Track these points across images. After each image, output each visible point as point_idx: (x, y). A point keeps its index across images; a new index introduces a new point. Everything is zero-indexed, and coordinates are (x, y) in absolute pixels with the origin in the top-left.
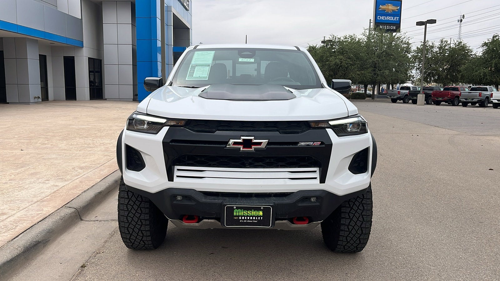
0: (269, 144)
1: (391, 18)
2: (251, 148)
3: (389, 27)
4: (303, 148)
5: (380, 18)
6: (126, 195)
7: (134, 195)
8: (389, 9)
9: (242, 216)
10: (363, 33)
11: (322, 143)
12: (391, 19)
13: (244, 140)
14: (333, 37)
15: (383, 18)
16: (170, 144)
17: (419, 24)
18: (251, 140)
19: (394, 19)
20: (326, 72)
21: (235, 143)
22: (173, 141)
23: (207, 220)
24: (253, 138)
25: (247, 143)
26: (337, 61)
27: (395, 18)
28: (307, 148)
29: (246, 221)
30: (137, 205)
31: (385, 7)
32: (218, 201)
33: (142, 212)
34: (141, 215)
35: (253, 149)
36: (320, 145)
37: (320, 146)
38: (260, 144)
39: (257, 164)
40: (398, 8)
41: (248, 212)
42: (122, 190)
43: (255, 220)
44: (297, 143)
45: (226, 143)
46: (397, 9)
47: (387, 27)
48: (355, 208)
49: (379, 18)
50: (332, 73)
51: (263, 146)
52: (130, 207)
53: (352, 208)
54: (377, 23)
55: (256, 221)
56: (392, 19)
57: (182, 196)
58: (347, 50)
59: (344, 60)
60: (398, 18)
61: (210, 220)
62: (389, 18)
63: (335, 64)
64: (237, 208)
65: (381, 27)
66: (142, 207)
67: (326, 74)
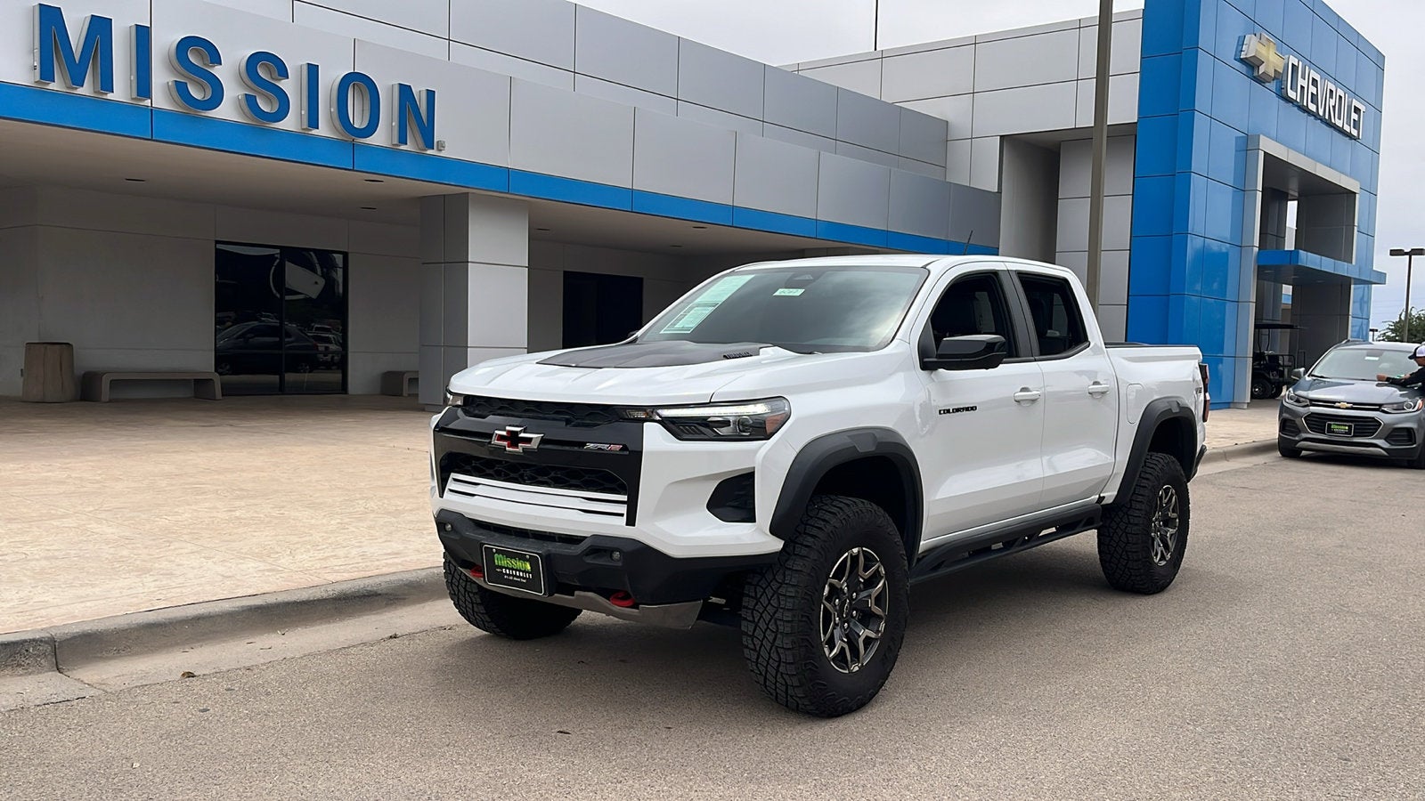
0: (543, 441)
2: (517, 447)
4: (591, 453)
9: (505, 568)
11: (625, 448)
13: (510, 432)
18: (519, 433)
21: (499, 437)
24: (521, 429)
25: (513, 439)
28: (599, 454)
29: (511, 578)
35: (520, 450)
36: (621, 450)
37: (621, 453)
38: (529, 440)
39: (540, 479)
41: (513, 562)
44: (584, 444)
45: (490, 436)
48: (764, 600)
51: (534, 445)
53: (758, 601)
55: (525, 579)
57: (452, 525)
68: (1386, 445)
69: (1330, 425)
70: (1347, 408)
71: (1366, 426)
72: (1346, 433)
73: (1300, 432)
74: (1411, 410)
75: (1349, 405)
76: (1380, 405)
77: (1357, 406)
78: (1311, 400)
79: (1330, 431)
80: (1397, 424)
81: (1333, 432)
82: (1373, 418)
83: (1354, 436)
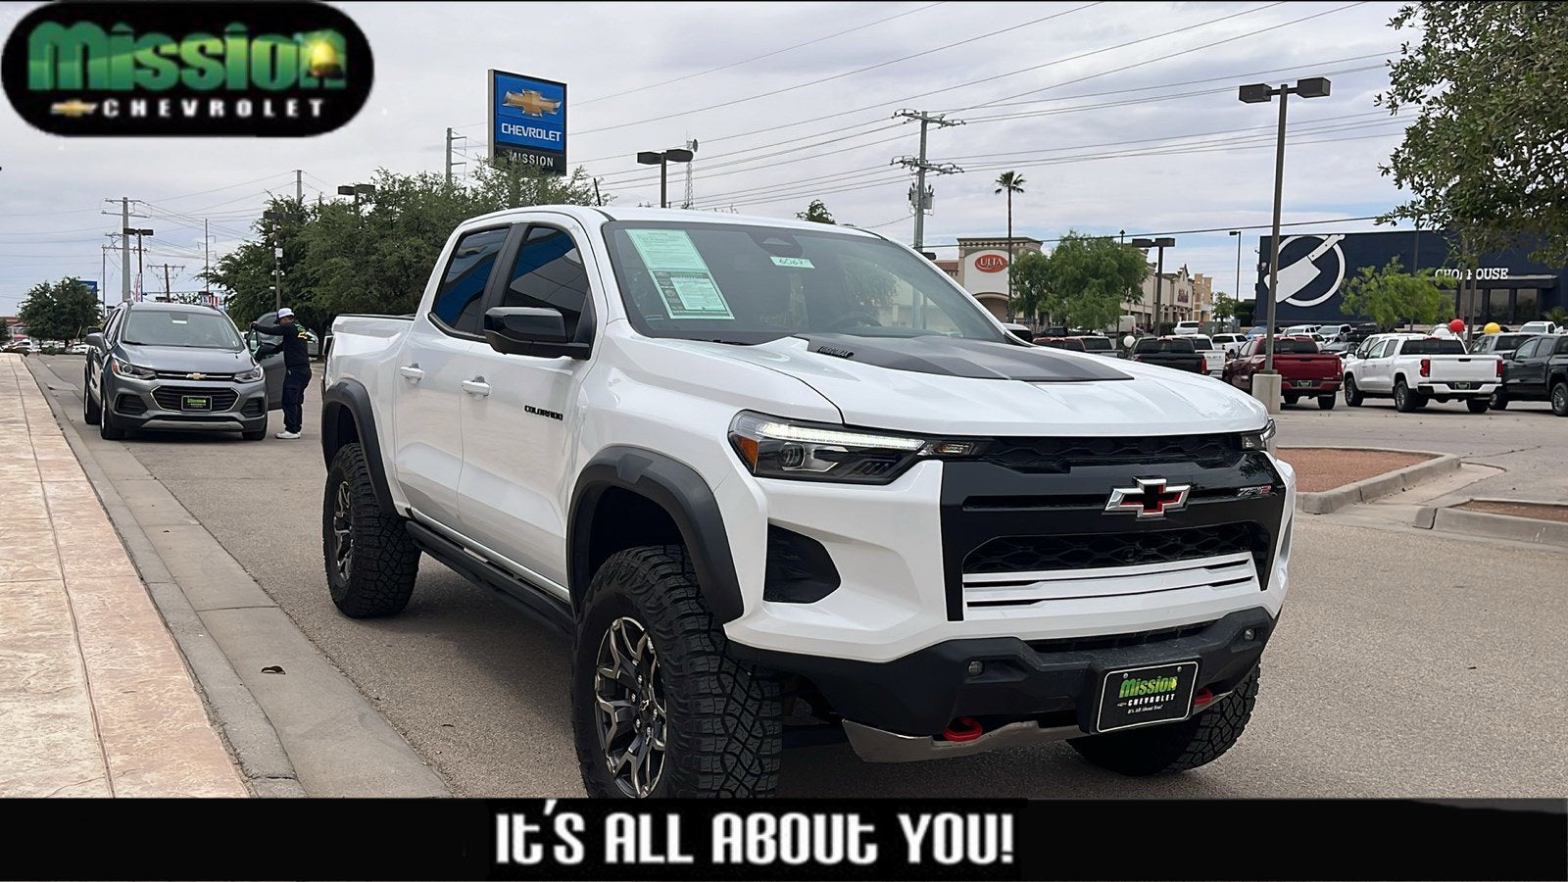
0: (1192, 494)
1: (539, 132)
2: (1159, 508)
3: (535, 159)
5: (510, 129)
6: (715, 684)
7: (739, 684)
8: (531, 105)
9: (1133, 698)
10: (476, 173)
12: (539, 135)
13: (1147, 488)
14: (384, 176)
15: (516, 130)
16: (964, 509)
17: (646, 158)
18: (1160, 487)
19: (547, 136)
20: (372, 288)
21: (1128, 499)
22: (971, 501)
23: (1018, 725)
24: (1164, 481)
25: (1153, 497)
26: (407, 252)
27: (550, 136)
29: (1139, 710)
30: (751, 713)
31: (520, 100)
32: (1079, 662)
33: (765, 731)
34: (762, 743)
35: (1162, 512)
36: (1270, 491)
38: (1176, 496)
40: (558, 104)
41: (1150, 685)
42: (699, 670)
43: (1158, 704)
44: (1235, 491)
46: (555, 109)
47: (528, 158)
49: (506, 128)
50: (388, 290)
51: (1176, 502)
52: (731, 722)
54: (499, 143)
55: (1159, 708)
56: (543, 136)
57: (982, 662)
58: (435, 221)
59: (426, 251)
60: (558, 133)
61: (1025, 724)
62: (532, 132)
63: (397, 264)
64: (1131, 675)
65: (514, 157)
66: (767, 718)
67: (371, 292)
68: (242, 418)
69: (186, 399)
70: (201, 379)
71: (222, 398)
72: (204, 407)
73: (147, 409)
74: (257, 378)
75: (203, 376)
76: (233, 375)
77: (211, 376)
78: (157, 372)
79: (187, 406)
80: (251, 393)
81: (190, 407)
82: (229, 389)
83: (213, 410)
